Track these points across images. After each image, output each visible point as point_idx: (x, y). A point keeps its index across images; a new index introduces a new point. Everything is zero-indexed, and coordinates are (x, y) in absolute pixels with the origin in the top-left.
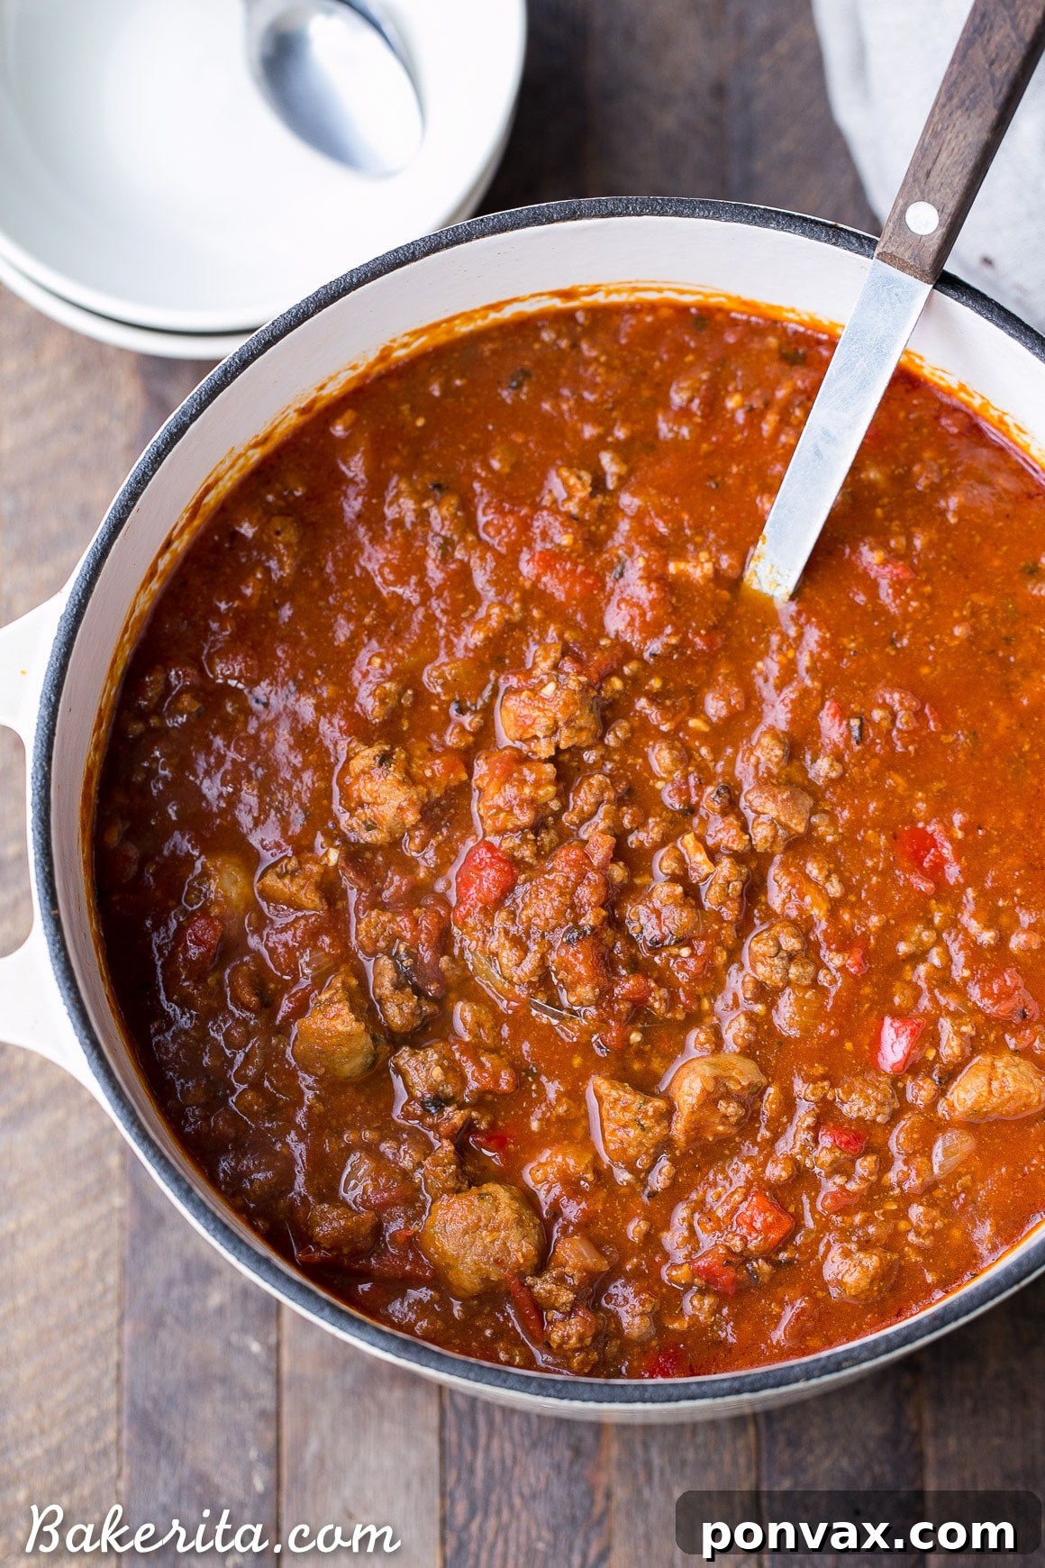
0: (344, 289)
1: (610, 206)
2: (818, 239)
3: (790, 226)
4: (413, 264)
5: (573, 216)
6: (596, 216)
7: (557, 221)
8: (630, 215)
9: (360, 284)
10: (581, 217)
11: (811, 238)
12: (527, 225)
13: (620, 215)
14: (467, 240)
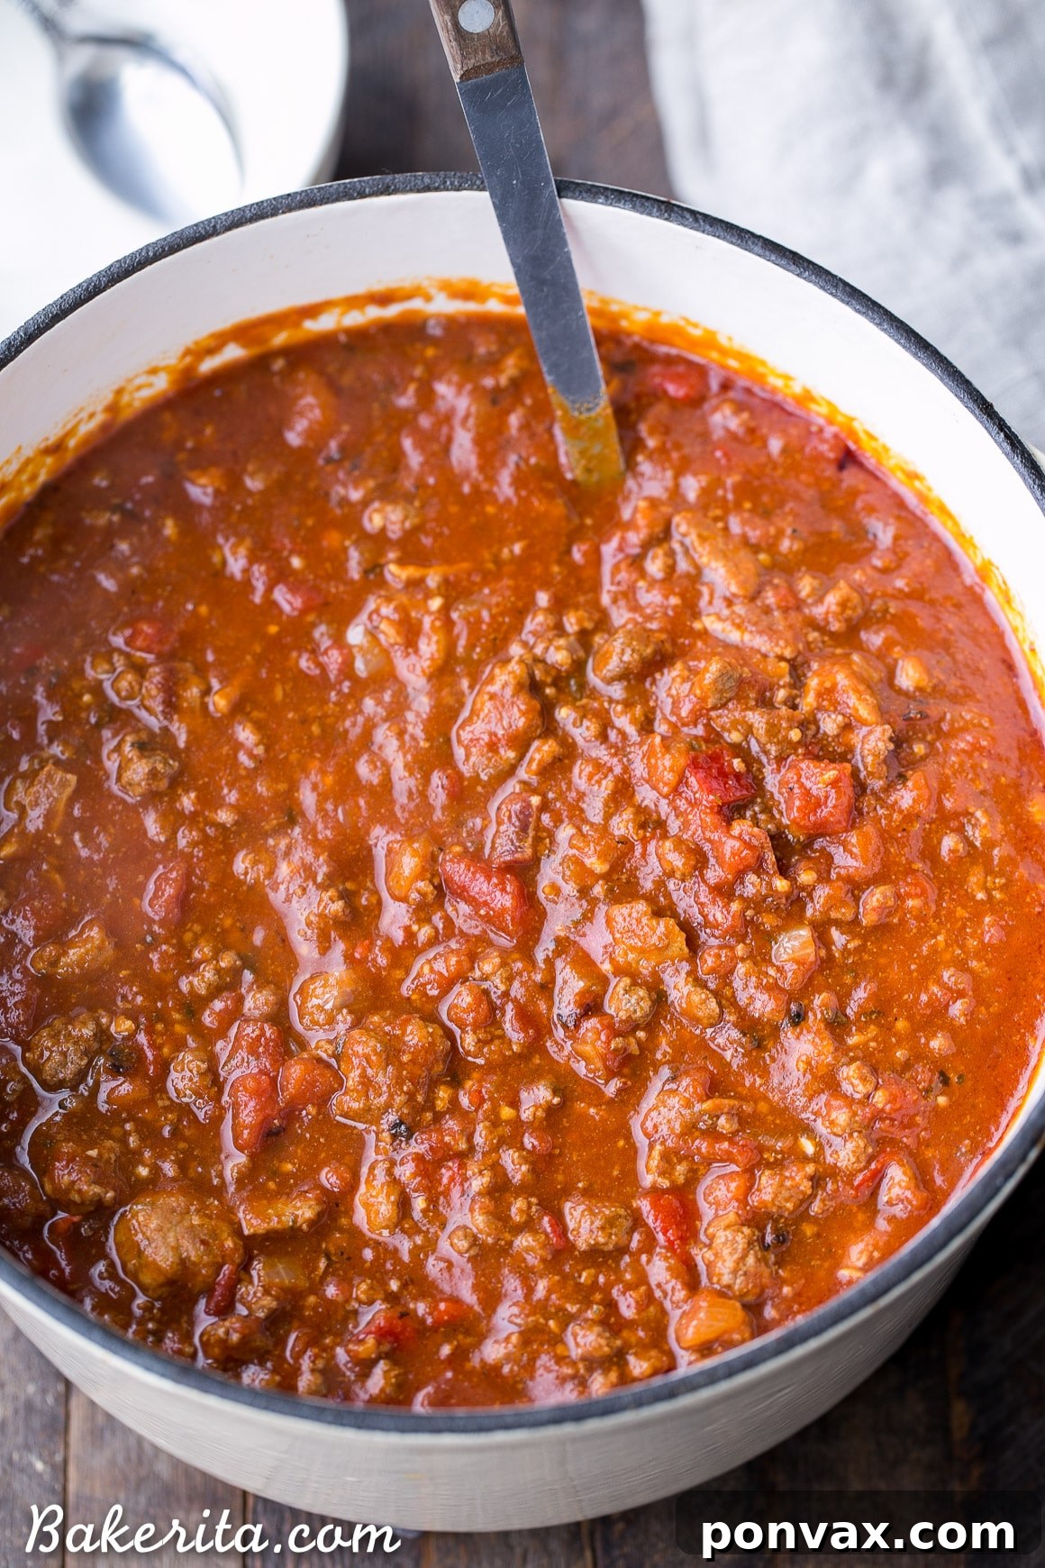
0: (139, 263)
1: (427, 181)
2: (650, 214)
3: (619, 201)
4: (215, 239)
5: (386, 191)
6: (411, 191)
7: (370, 195)
8: (447, 190)
9: (157, 258)
10: (396, 191)
11: (642, 213)
12: (337, 200)
13: (437, 189)
14: (273, 215)
